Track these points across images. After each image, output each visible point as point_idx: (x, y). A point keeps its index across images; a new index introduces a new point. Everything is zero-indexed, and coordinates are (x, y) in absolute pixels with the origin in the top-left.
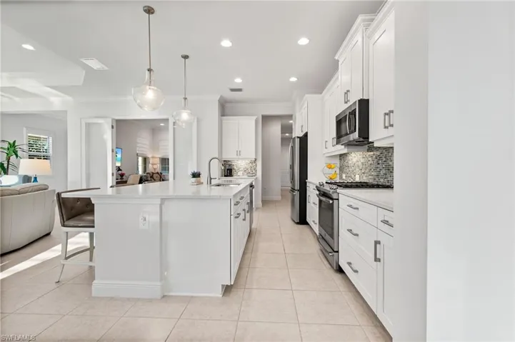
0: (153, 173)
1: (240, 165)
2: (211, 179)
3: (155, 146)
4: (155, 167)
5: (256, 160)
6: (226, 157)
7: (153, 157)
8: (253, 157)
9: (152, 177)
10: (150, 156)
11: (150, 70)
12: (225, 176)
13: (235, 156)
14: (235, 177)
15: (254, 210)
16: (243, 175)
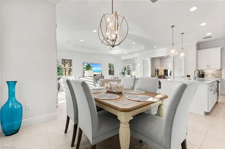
0: (161, 76)
1: (209, 72)
2: (195, 78)
3: (161, 65)
4: (162, 73)
5: (221, 69)
6: (200, 68)
7: (161, 70)
8: (219, 68)
9: (161, 77)
10: (159, 69)
11: (173, 44)
12: (199, 77)
13: (206, 68)
14: (206, 78)
15: (220, 95)
16: (211, 77)
